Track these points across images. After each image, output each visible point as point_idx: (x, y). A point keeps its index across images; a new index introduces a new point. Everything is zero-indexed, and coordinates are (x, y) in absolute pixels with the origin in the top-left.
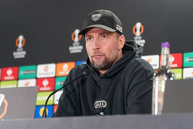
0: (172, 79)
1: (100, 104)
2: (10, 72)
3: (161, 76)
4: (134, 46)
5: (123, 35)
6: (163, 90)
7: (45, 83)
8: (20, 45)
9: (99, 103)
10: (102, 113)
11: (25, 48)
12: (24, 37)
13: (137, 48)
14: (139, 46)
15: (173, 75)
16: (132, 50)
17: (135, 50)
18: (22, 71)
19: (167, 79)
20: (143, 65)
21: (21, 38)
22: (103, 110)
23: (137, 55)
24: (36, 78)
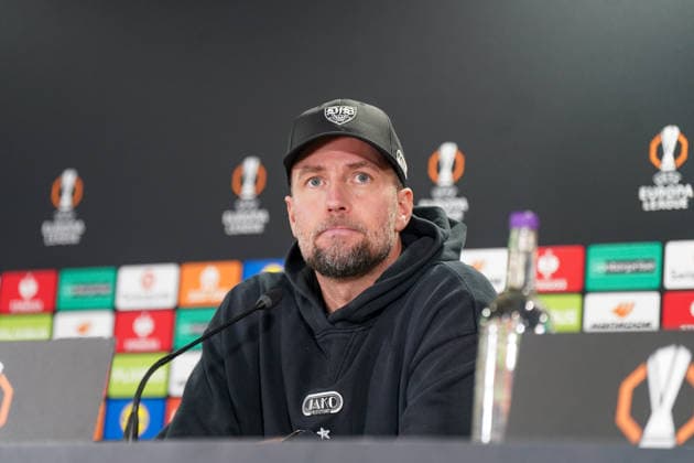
0: (540, 330)
1: (321, 401)
2: (28, 287)
3: (506, 320)
4: (438, 223)
5: (408, 189)
6: (511, 363)
7: (144, 326)
8: (66, 202)
9: (319, 399)
10: (323, 433)
11: (80, 211)
12: (81, 176)
13: (448, 230)
14: (453, 223)
15: (543, 319)
16: (433, 234)
17: (441, 235)
18: (70, 284)
19: (526, 329)
20: (466, 285)
21: (69, 179)
22: (328, 421)
23: (447, 253)
24: (115, 311)
